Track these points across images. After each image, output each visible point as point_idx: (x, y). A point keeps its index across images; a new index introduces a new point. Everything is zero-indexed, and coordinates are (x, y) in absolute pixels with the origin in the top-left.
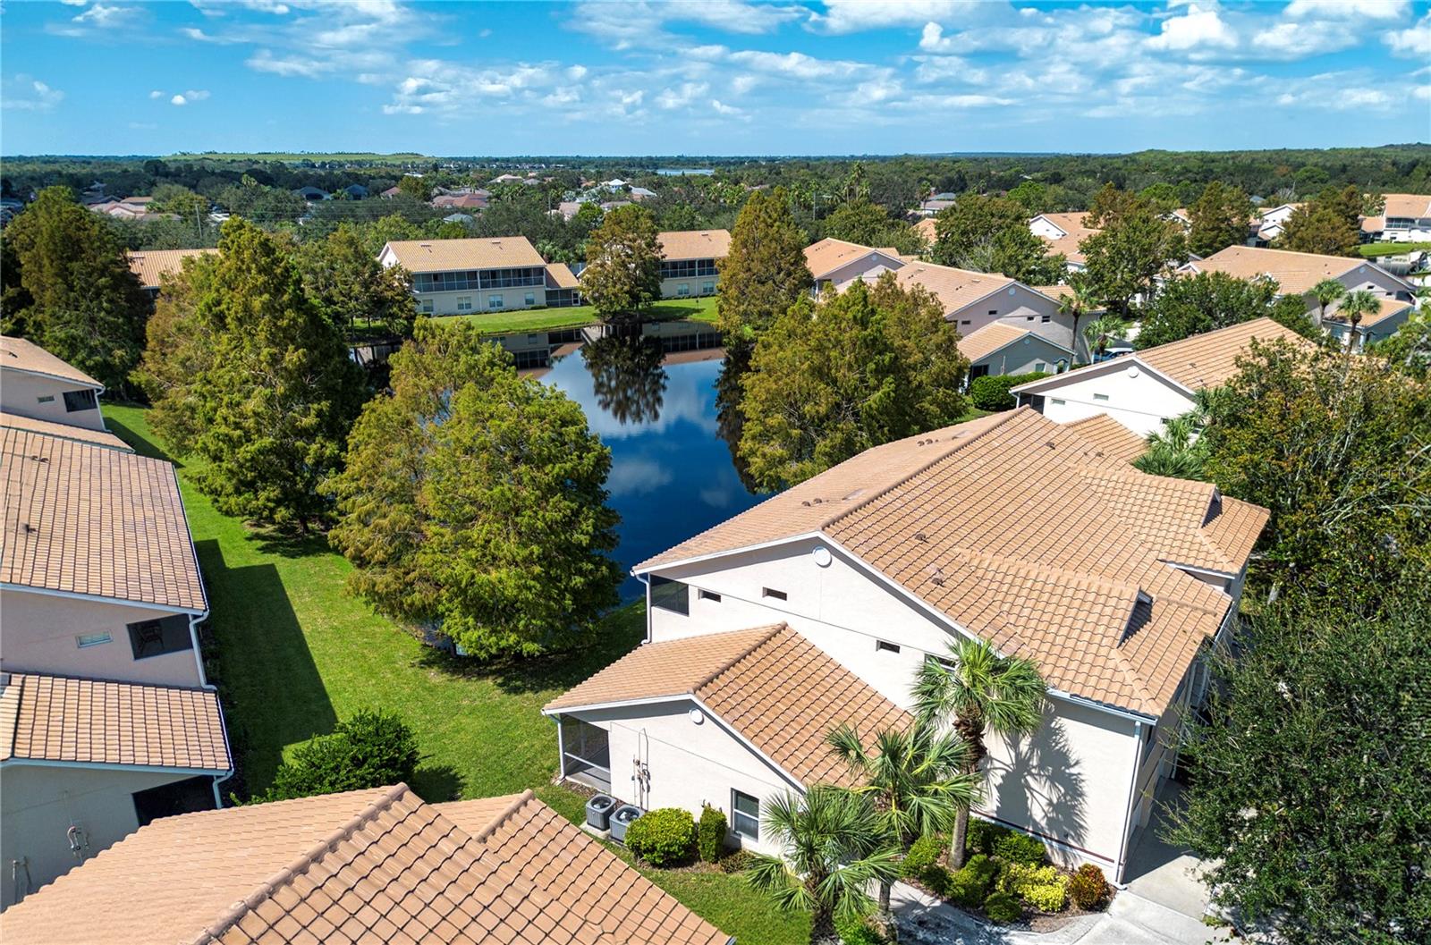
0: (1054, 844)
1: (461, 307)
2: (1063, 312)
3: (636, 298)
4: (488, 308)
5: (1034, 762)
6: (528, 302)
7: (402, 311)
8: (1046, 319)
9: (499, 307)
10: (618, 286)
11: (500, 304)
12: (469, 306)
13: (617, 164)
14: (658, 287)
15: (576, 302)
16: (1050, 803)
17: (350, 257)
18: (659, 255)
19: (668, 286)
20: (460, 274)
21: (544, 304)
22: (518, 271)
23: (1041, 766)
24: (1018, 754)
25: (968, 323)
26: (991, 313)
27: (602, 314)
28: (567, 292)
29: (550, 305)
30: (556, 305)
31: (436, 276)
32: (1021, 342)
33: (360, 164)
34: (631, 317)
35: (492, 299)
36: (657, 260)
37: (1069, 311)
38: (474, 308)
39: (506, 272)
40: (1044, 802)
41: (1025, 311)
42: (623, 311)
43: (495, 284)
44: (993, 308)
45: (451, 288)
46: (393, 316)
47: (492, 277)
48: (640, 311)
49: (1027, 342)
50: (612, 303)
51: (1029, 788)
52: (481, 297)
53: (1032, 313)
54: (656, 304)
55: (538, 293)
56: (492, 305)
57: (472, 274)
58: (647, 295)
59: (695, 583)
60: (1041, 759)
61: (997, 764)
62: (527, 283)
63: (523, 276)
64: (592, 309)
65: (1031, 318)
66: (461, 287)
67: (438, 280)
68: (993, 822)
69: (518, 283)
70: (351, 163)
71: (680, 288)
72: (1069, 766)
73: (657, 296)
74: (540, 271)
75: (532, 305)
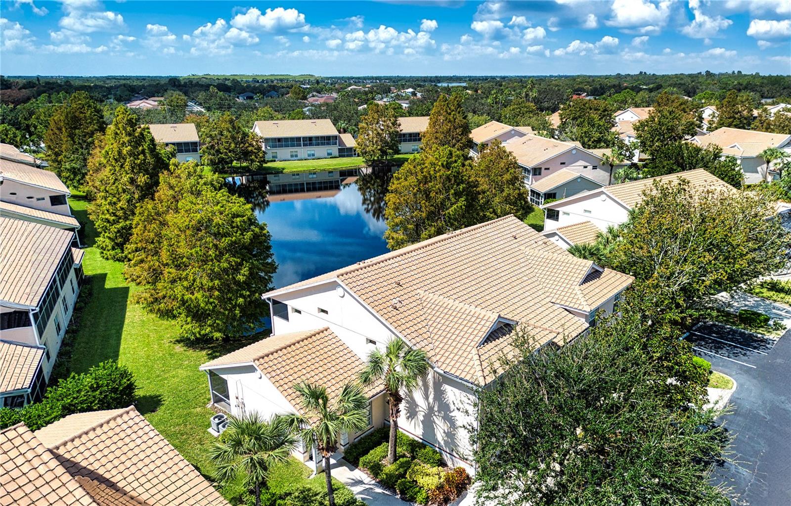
0: (448, 455)
1: (292, 156)
2: (604, 164)
3: (384, 153)
4: (307, 157)
5: (436, 409)
6: (329, 154)
7: (257, 158)
8: (595, 168)
9: (313, 157)
10: (375, 146)
11: (313, 155)
12: (296, 156)
13: (418, 80)
14: (397, 147)
15: (355, 154)
16: (445, 432)
17: (230, 129)
18: (399, 130)
19: (403, 147)
20: (292, 139)
21: (337, 155)
22: (323, 138)
23: (439, 411)
24: (429, 404)
25: (548, 169)
26: (562, 164)
27: (366, 162)
28: (351, 149)
29: (340, 156)
30: (343, 156)
31: (279, 140)
32: (575, 180)
33: (281, 80)
34: (383, 163)
35: (309, 152)
36: (398, 132)
37: (607, 163)
38: (299, 157)
39: (317, 138)
40: (442, 431)
41: (582, 163)
42: (378, 160)
43: (311, 144)
44: (563, 161)
45: (287, 146)
46: (252, 161)
47: (310, 141)
48: (388, 160)
49: (579, 180)
50: (371, 155)
51: (435, 423)
52: (303, 151)
53: (586, 164)
54: (396, 156)
55: (334, 150)
56: (309, 155)
57: (298, 139)
58: (391, 151)
59: (291, 304)
60: (438, 407)
61: (420, 409)
62: (328, 144)
63: (326, 140)
64: (361, 159)
65: (585, 167)
66: (293, 146)
67: (280, 142)
68: (421, 441)
69: (323, 144)
70: (277, 80)
71: (413, 147)
72: (451, 412)
73: (397, 152)
74: (335, 137)
75: (330, 156)
